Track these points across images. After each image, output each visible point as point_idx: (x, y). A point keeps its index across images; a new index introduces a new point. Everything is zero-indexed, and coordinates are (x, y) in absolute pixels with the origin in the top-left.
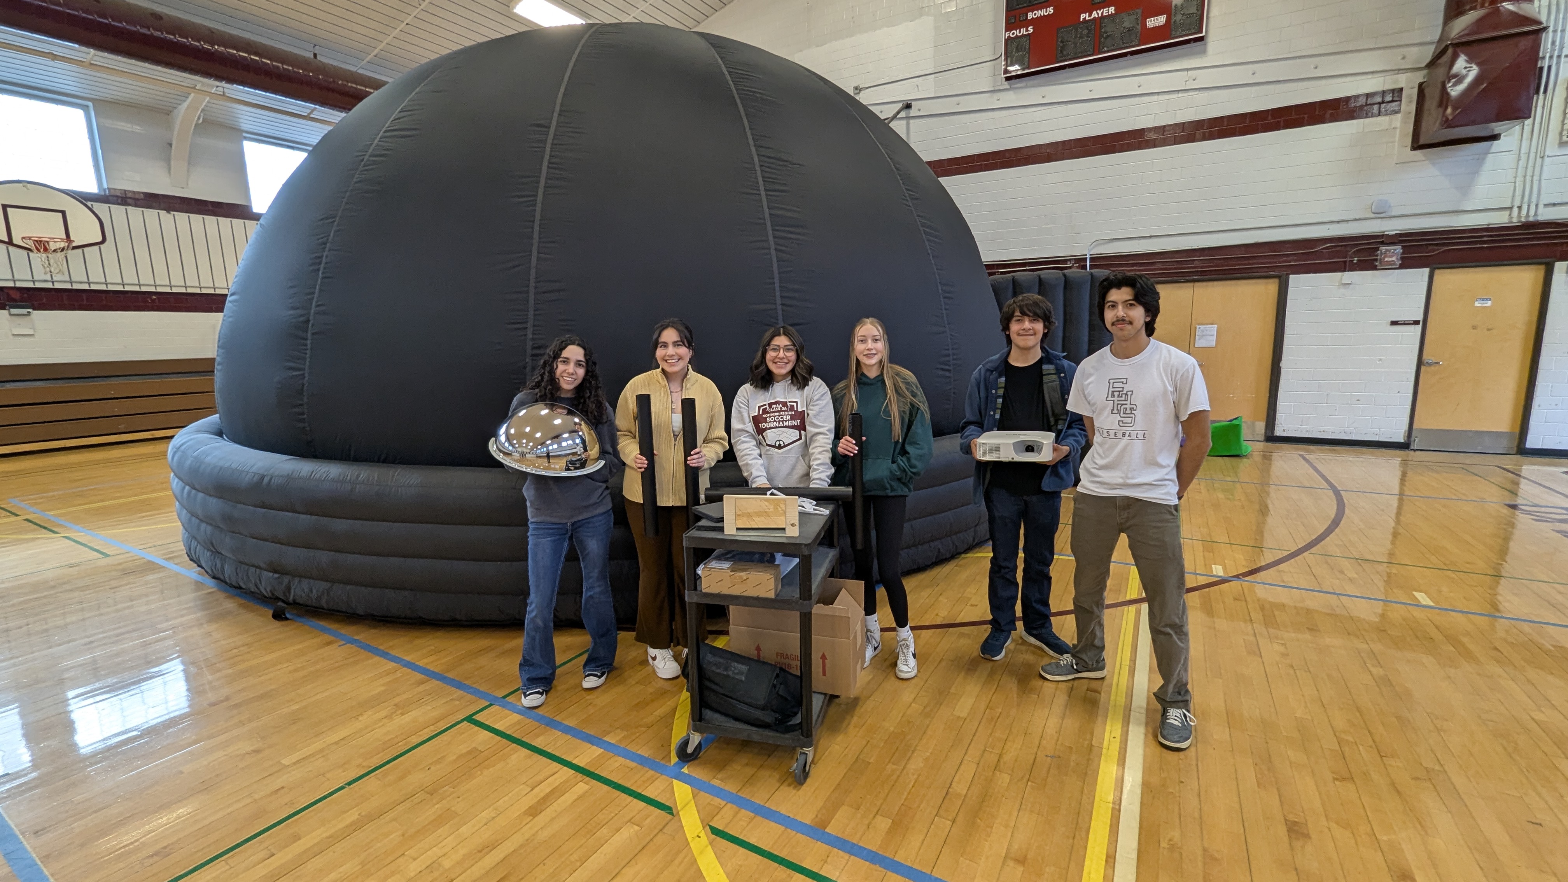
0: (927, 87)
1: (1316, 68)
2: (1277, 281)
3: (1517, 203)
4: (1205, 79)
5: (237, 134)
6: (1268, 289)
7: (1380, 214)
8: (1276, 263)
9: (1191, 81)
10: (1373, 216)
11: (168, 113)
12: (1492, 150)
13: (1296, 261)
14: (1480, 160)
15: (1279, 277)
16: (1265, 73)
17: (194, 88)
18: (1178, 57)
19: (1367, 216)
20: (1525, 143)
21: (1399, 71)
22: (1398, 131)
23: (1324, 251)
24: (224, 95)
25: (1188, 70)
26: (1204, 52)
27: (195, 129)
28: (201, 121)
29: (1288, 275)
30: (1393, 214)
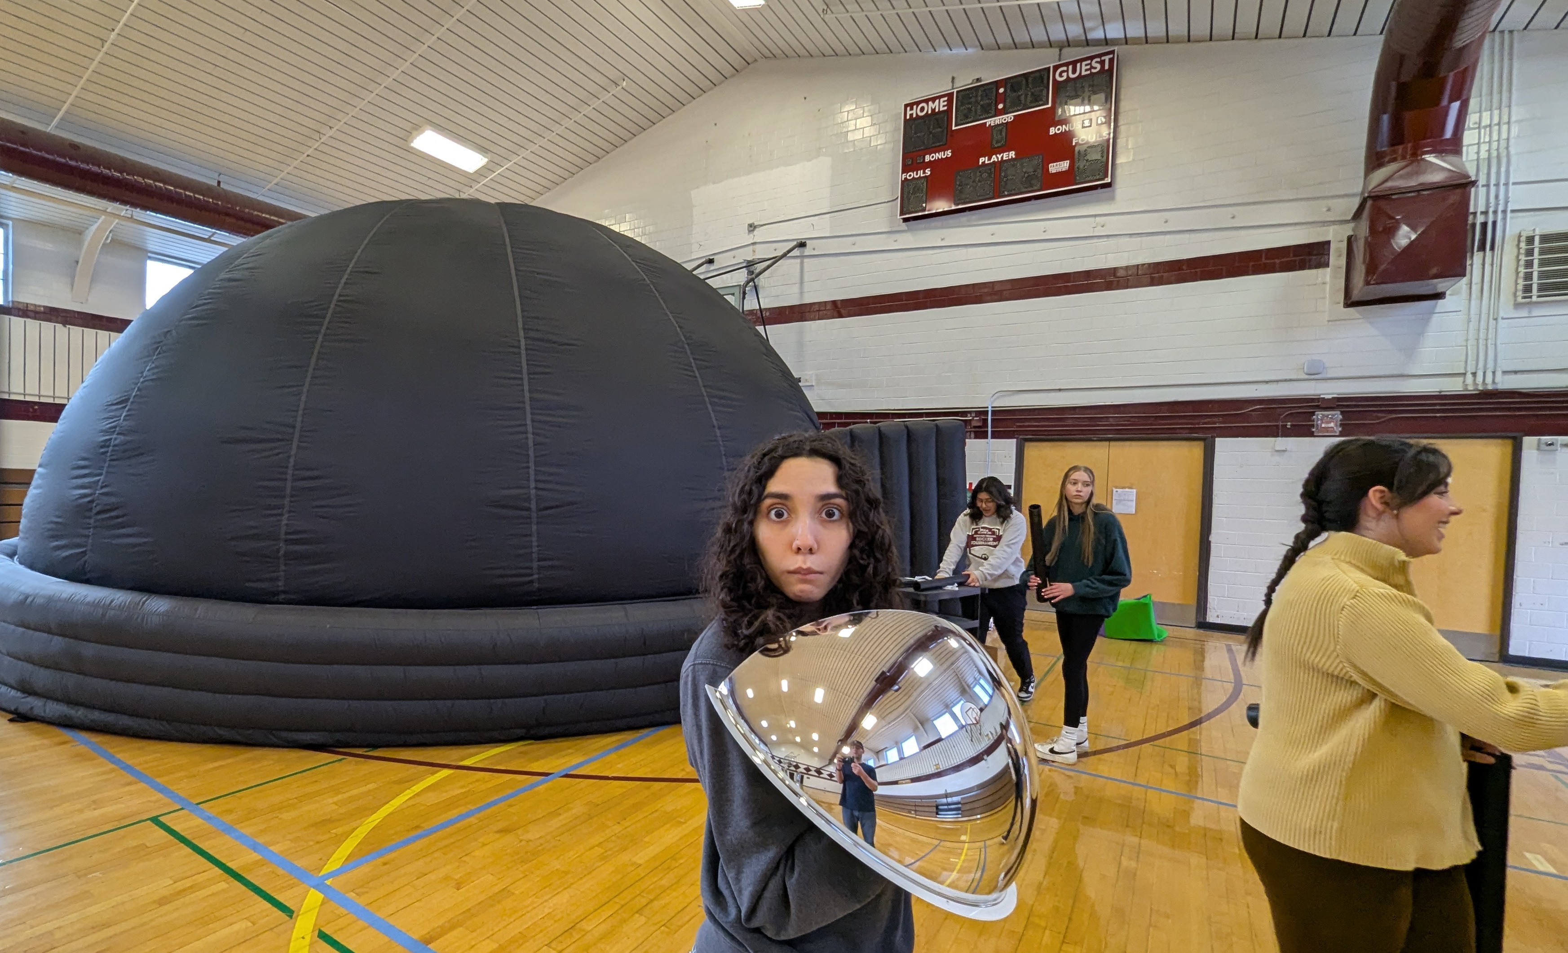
0: (822, 227)
1: (1233, 218)
2: (1201, 444)
3: (1471, 369)
4: (1113, 225)
5: (142, 253)
6: (1193, 452)
7: (1314, 374)
8: (1198, 424)
9: (1099, 228)
10: (1307, 377)
11: (81, 233)
12: (1437, 310)
13: (1221, 423)
14: (1425, 320)
15: (1203, 439)
16: (1177, 221)
17: (105, 211)
18: (1084, 203)
19: (1300, 377)
20: (1474, 303)
21: (1325, 223)
22: (1328, 287)
23: (1253, 413)
24: (132, 217)
25: (1095, 216)
26: (1112, 198)
27: (102, 248)
28: (109, 241)
29: (1213, 438)
30: (1329, 376)
